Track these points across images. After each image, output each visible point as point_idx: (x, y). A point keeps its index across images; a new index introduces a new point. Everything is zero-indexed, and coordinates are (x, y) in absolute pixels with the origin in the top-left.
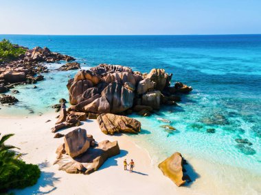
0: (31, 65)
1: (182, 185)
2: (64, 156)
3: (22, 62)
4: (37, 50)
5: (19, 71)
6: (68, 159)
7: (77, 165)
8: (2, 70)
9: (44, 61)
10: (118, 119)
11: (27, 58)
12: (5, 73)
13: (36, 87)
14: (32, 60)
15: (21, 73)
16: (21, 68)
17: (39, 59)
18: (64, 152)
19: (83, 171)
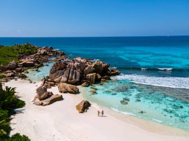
0: (39, 57)
1: (81, 112)
2: (37, 99)
3: (35, 56)
4: (44, 49)
5: (31, 61)
6: (38, 100)
7: (41, 102)
8: (23, 60)
9: (47, 55)
10: (68, 86)
11: (38, 53)
12: (24, 62)
13: (37, 70)
14: (41, 54)
15: (31, 62)
16: (32, 60)
17: (45, 54)
18: (37, 98)
19: (42, 104)
